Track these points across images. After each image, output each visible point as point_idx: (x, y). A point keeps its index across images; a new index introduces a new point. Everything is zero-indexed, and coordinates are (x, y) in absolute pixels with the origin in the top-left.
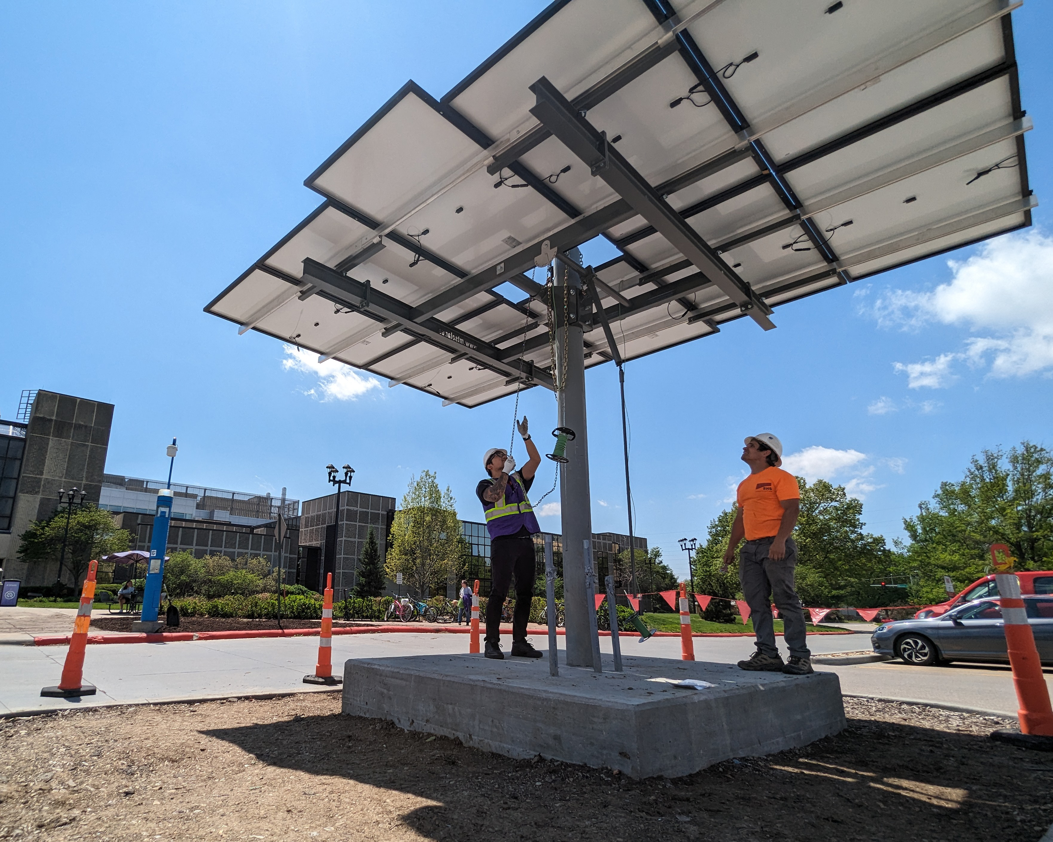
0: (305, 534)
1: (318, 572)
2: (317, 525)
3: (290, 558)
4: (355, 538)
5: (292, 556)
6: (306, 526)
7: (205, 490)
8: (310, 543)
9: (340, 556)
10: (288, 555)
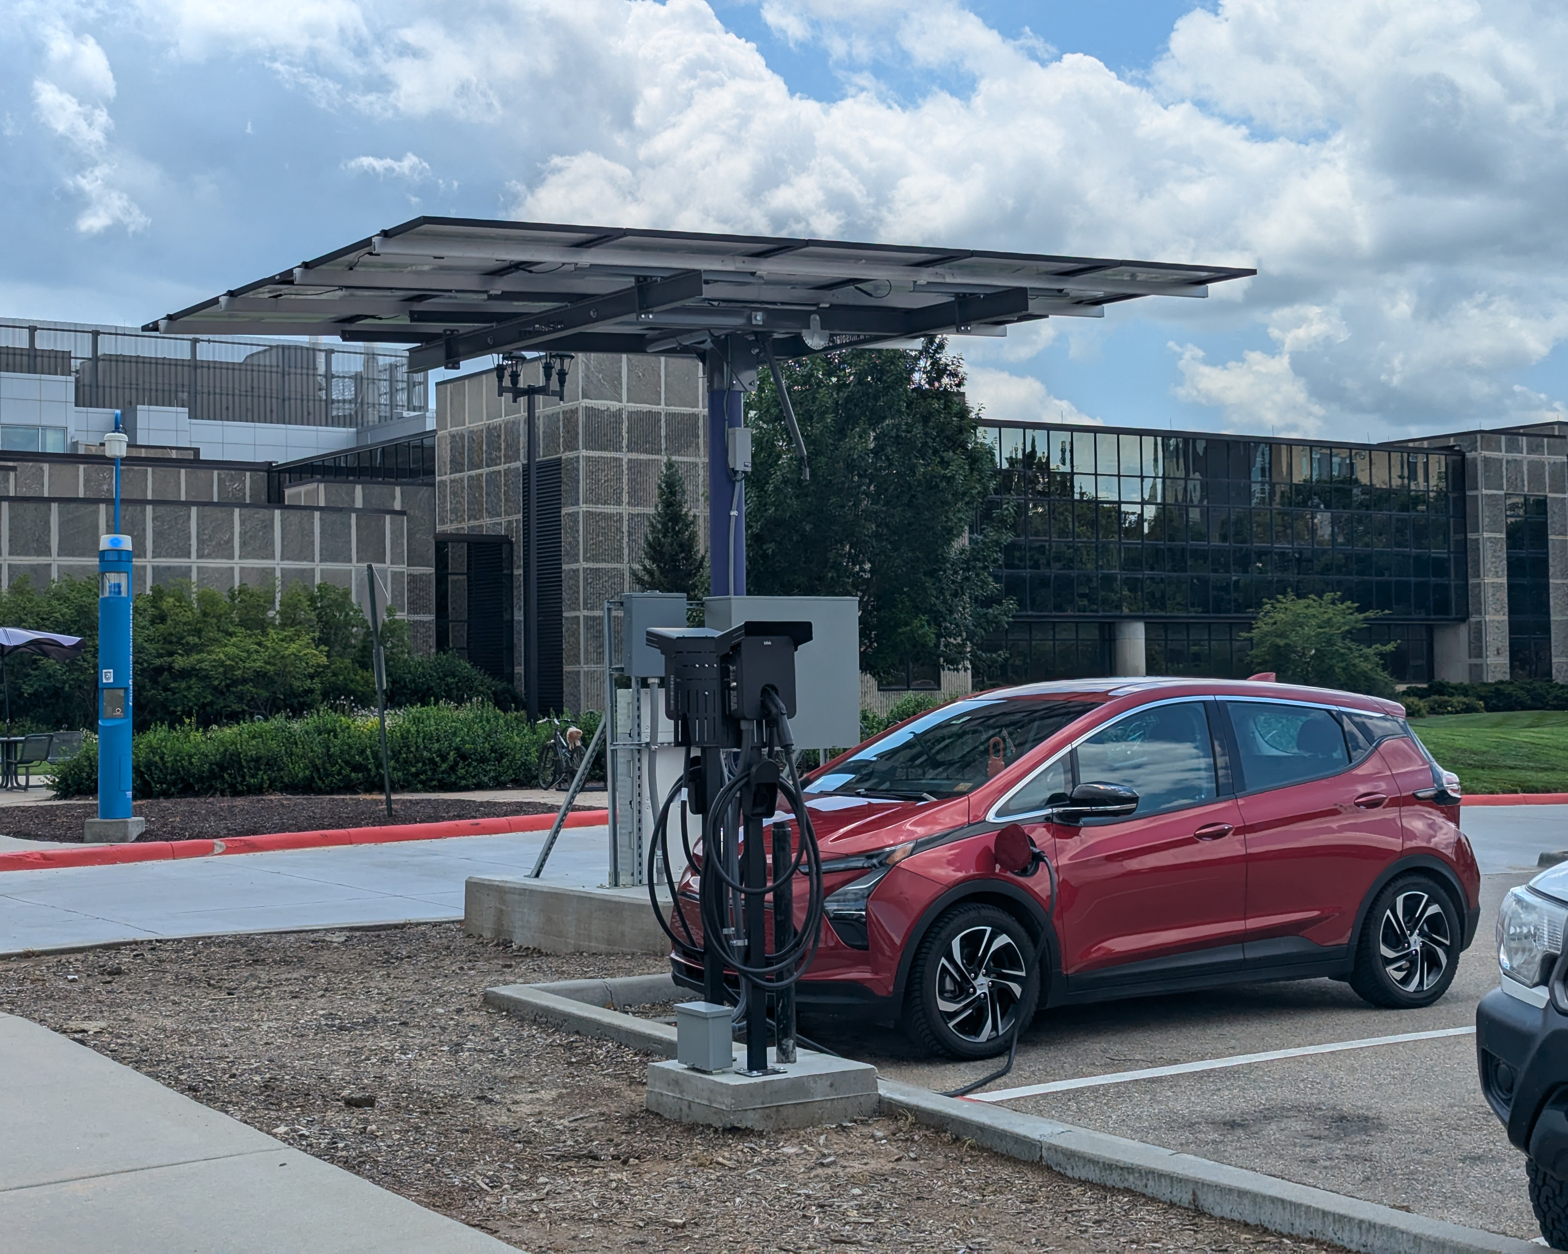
0: (454, 494)
1: (506, 617)
2: (492, 462)
3: (413, 578)
4: (619, 503)
5: (418, 570)
6: (457, 466)
7: (96, 334)
8: (473, 523)
9: (574, 566)
10: (403, 568)
